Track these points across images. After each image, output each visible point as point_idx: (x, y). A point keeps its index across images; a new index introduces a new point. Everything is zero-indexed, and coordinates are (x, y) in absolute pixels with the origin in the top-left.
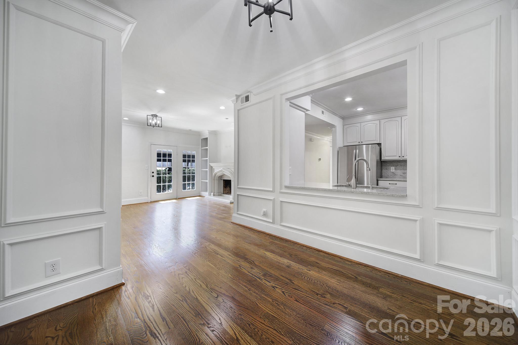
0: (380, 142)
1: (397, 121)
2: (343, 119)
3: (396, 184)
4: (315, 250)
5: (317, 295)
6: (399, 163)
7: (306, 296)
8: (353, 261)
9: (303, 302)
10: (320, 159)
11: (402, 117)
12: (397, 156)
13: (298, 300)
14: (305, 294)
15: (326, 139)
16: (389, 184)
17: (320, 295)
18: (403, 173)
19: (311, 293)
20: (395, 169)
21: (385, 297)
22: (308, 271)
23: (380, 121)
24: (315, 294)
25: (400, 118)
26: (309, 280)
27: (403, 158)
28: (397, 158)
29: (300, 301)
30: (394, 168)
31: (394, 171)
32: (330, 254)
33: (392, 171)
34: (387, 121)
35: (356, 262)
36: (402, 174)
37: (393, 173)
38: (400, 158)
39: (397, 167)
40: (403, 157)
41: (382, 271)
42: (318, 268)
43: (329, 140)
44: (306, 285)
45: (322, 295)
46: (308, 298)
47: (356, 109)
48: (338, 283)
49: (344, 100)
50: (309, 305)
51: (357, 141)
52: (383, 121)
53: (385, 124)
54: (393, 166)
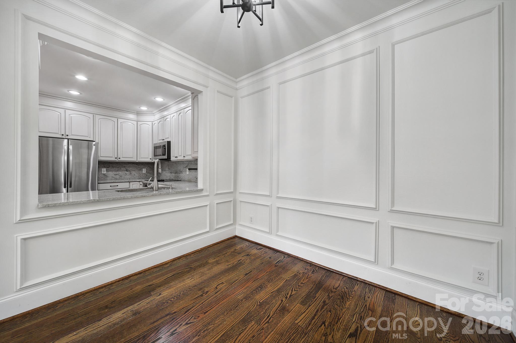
0: (93, 139)
1: (113, 121)
3: (118, 186)
4: (119, 281)
5: (203, 296)
6: (111, 165)
7: (202, 305)
8: (167, 262)
9: (209, 308)
11: (119, 119)
12: (113, 157)
13: (205, 311)
14: (198, 305)
16: (111, 186)
17: (203, 294)
18: (115, 175)
19: (198, 300)
20: (106, 171)
21: (217, 263)
22: (161, 296)
23: (93, 115)
24: (201, 297)
25: (117, 119)
26: (177, 297)
27: (118, 160)
28: (113, 159)
29: (208, 310)
30: (105, 169)
31: (105, 172)
32: (142, 272)
34: (103, 119)
35: (170, 261)
36: (113, 176)
37: (104, 174)
38: (116, 159)
39: (109, 168)
40: (119, 158)
41: (191, 254)
42: (160, 286)
44: (184, 301)
45: (204, 292)
46: (204, 303)
47: (68, 91)
48: (193, 279)
49: (74, 76)
50: (214, 304)
51: (59, 132)
52: (97, 117)
53: (101, 121)
54: (105, 167)
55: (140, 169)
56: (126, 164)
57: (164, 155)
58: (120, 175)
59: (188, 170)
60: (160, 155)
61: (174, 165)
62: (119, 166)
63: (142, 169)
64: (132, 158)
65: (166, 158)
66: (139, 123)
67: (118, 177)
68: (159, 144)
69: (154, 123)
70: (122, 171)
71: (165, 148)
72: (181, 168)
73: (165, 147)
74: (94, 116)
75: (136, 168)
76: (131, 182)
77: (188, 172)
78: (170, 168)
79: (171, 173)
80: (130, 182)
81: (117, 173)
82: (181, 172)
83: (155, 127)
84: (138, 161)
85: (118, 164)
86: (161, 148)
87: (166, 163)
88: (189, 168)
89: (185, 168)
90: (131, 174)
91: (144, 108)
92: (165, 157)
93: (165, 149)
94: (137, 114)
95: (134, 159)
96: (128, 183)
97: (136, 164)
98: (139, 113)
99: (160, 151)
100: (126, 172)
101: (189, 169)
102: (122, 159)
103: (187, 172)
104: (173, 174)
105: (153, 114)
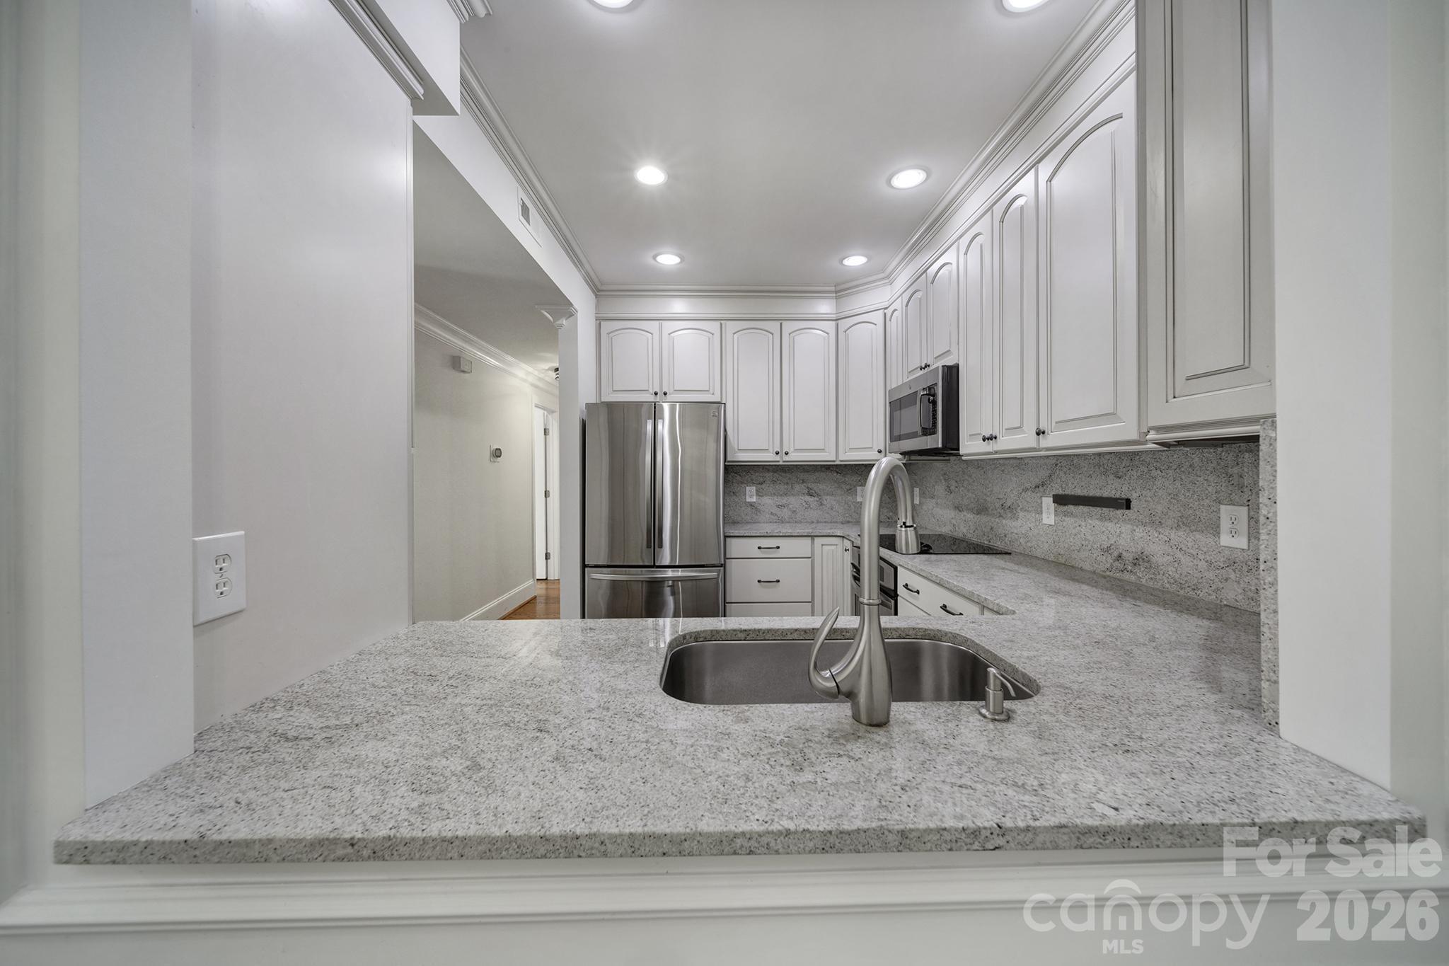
0: (722, 398)
1: (770, 332)
2: (597, 296)
3: (778, 548)
6: (767, 475)
10: (497, 453)
11: (784, 323)
12: (771, 450)
15: (521, 374)
16: (759, 548)
18: (778, 507)
20: (757, 495)
23: (721, 324)
25: (778, 323)
27: (784, 460)
28: (769, 457)
30: (754, 489)
31: (754, 499)
33: (748, 500)
34: (744, 330)
36: (775, 510)
37: (751, 505)
38: (778, 458)
39: (763, 486)
40: (787, 454)
43: (530, 379)
47: (654, 258)
51: (649, 387)
52: (731, 327)
53: (738, 338)
54: (752, 483)
55: (848, 487)
56: (808, 472)
57: (928, 431)
58: (791, 506)
59: (1053, 506)
60: (913, 435)
61: (970, 476)
62: (790, 479)
63: (855, 487)
64: (823, 449)
65: (940, 446)
66: (844, 324)
67: (785, 513)
68: (910, 388)
69: (889, 312)
70: (797, 495)
71: (931, 398)
72: (1008, 488)
73: (934, 395)
74: (723, 326)
75: (836, 485)
76: (815, 538)
77: (1053, 516)
78: (952, 488)
79: (958, 508)
80: (813, 537)
81: (784, 500)
82: (1009, 510)
83: (893, 326)
84: (841, 461)
85: (785, 472)
86: (916, 404)
87: (938, 464)
88: (1060, 492)
89: (1029, 493)
90: (822, 504)
91: (855, 261)
92: (937, 441)
93: (934, 403)
94: (838, 294)
95: (828, 456)
96: (808, 540)
97: (837, 472)
98: (842, 289)
99: (912, 418)
100: (808, 498)
101: (1061, 500)
102: (795, 457)
103: (1044, 516)
104: (970, 516)
105: (888, 277)
